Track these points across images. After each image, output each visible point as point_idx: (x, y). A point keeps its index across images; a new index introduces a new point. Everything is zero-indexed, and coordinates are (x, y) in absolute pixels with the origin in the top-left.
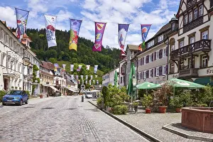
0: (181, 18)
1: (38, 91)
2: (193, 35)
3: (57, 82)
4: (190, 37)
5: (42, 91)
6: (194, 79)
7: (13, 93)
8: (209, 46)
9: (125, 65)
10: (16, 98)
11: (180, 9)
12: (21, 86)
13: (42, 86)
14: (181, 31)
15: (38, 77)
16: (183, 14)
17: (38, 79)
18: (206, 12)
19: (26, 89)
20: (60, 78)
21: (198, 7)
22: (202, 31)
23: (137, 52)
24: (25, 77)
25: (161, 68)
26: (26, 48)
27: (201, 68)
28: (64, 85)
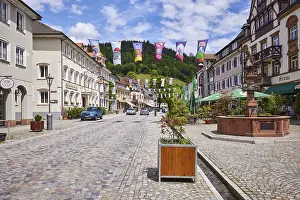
0: (253, 24)
1: (114, 107)
2: (265, 40)
3: (134, 97)
4: (262, 42)
5: (118, 107)
6: (266, 88)
7: (90, 109)
8: (280, 53)
9: (202, 76)
10: (92, 114)
11: (251, 14)
12: (98, 103)
13: (119, 102)
14: (253, 37)
15: (114, 93)
16: (254, 19)
17: (114, 96)
18: (275, 17)
19: (103, 106)
20: (137, 93)
21: (268, 11)
22: (273, 36)
23: (213, 61)
24: (101, 94)
25: (236, 78)
26: (102, 66)
27: (274, 75)
28: (141, 100)
